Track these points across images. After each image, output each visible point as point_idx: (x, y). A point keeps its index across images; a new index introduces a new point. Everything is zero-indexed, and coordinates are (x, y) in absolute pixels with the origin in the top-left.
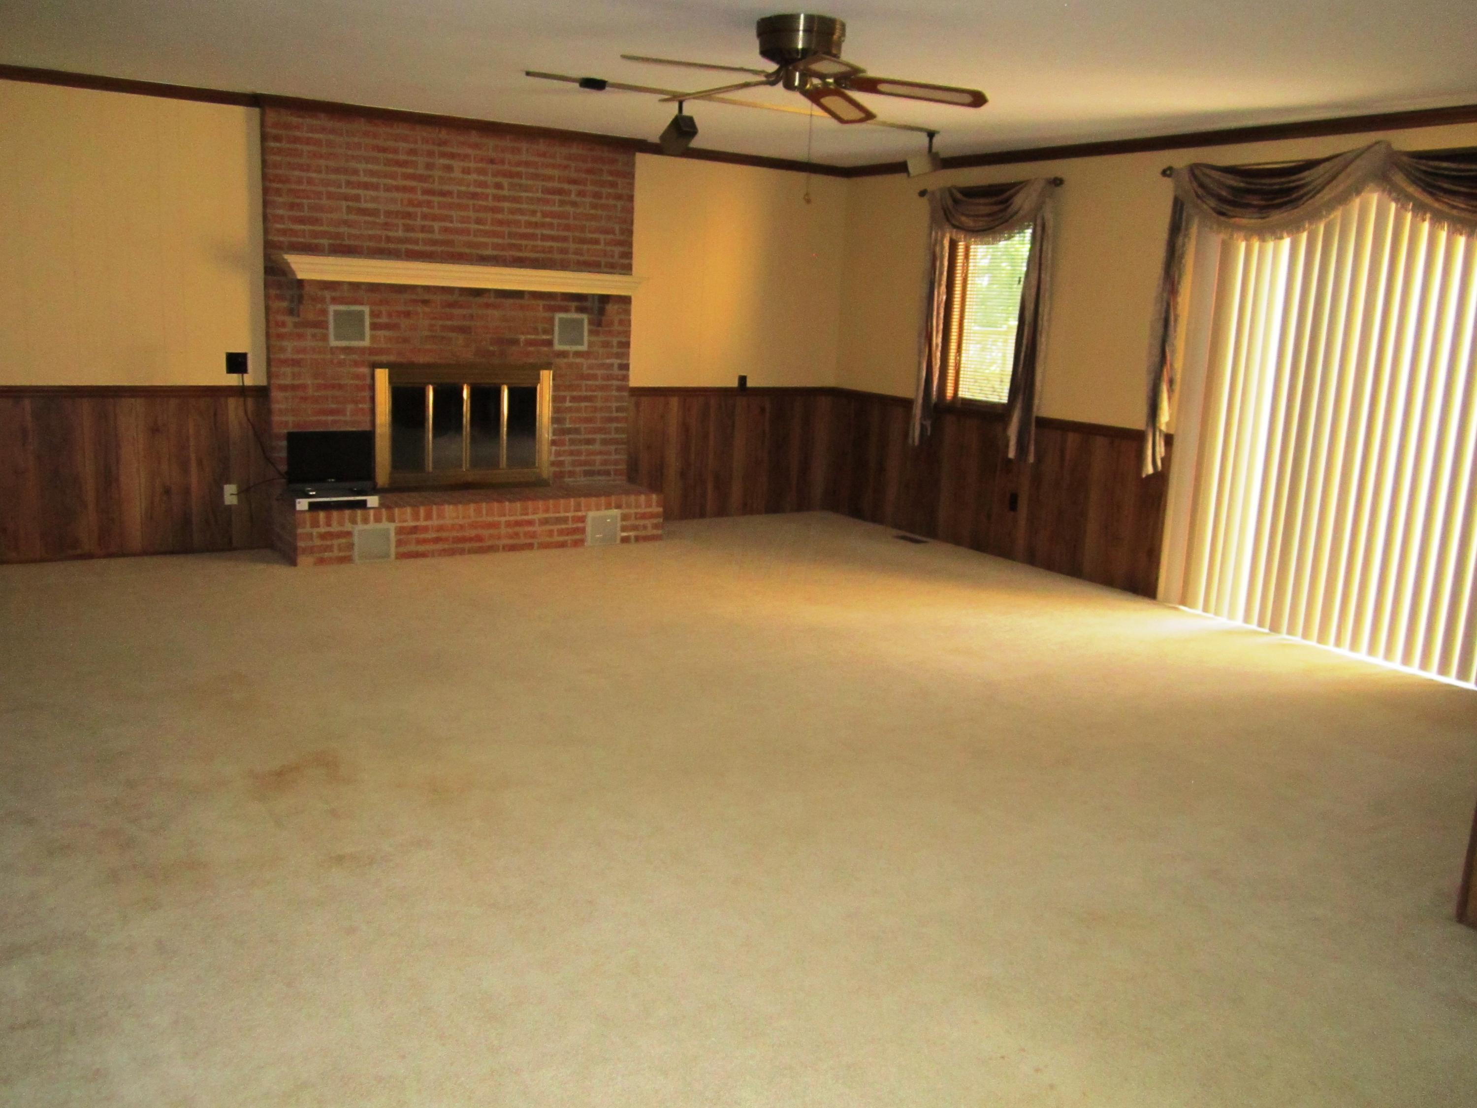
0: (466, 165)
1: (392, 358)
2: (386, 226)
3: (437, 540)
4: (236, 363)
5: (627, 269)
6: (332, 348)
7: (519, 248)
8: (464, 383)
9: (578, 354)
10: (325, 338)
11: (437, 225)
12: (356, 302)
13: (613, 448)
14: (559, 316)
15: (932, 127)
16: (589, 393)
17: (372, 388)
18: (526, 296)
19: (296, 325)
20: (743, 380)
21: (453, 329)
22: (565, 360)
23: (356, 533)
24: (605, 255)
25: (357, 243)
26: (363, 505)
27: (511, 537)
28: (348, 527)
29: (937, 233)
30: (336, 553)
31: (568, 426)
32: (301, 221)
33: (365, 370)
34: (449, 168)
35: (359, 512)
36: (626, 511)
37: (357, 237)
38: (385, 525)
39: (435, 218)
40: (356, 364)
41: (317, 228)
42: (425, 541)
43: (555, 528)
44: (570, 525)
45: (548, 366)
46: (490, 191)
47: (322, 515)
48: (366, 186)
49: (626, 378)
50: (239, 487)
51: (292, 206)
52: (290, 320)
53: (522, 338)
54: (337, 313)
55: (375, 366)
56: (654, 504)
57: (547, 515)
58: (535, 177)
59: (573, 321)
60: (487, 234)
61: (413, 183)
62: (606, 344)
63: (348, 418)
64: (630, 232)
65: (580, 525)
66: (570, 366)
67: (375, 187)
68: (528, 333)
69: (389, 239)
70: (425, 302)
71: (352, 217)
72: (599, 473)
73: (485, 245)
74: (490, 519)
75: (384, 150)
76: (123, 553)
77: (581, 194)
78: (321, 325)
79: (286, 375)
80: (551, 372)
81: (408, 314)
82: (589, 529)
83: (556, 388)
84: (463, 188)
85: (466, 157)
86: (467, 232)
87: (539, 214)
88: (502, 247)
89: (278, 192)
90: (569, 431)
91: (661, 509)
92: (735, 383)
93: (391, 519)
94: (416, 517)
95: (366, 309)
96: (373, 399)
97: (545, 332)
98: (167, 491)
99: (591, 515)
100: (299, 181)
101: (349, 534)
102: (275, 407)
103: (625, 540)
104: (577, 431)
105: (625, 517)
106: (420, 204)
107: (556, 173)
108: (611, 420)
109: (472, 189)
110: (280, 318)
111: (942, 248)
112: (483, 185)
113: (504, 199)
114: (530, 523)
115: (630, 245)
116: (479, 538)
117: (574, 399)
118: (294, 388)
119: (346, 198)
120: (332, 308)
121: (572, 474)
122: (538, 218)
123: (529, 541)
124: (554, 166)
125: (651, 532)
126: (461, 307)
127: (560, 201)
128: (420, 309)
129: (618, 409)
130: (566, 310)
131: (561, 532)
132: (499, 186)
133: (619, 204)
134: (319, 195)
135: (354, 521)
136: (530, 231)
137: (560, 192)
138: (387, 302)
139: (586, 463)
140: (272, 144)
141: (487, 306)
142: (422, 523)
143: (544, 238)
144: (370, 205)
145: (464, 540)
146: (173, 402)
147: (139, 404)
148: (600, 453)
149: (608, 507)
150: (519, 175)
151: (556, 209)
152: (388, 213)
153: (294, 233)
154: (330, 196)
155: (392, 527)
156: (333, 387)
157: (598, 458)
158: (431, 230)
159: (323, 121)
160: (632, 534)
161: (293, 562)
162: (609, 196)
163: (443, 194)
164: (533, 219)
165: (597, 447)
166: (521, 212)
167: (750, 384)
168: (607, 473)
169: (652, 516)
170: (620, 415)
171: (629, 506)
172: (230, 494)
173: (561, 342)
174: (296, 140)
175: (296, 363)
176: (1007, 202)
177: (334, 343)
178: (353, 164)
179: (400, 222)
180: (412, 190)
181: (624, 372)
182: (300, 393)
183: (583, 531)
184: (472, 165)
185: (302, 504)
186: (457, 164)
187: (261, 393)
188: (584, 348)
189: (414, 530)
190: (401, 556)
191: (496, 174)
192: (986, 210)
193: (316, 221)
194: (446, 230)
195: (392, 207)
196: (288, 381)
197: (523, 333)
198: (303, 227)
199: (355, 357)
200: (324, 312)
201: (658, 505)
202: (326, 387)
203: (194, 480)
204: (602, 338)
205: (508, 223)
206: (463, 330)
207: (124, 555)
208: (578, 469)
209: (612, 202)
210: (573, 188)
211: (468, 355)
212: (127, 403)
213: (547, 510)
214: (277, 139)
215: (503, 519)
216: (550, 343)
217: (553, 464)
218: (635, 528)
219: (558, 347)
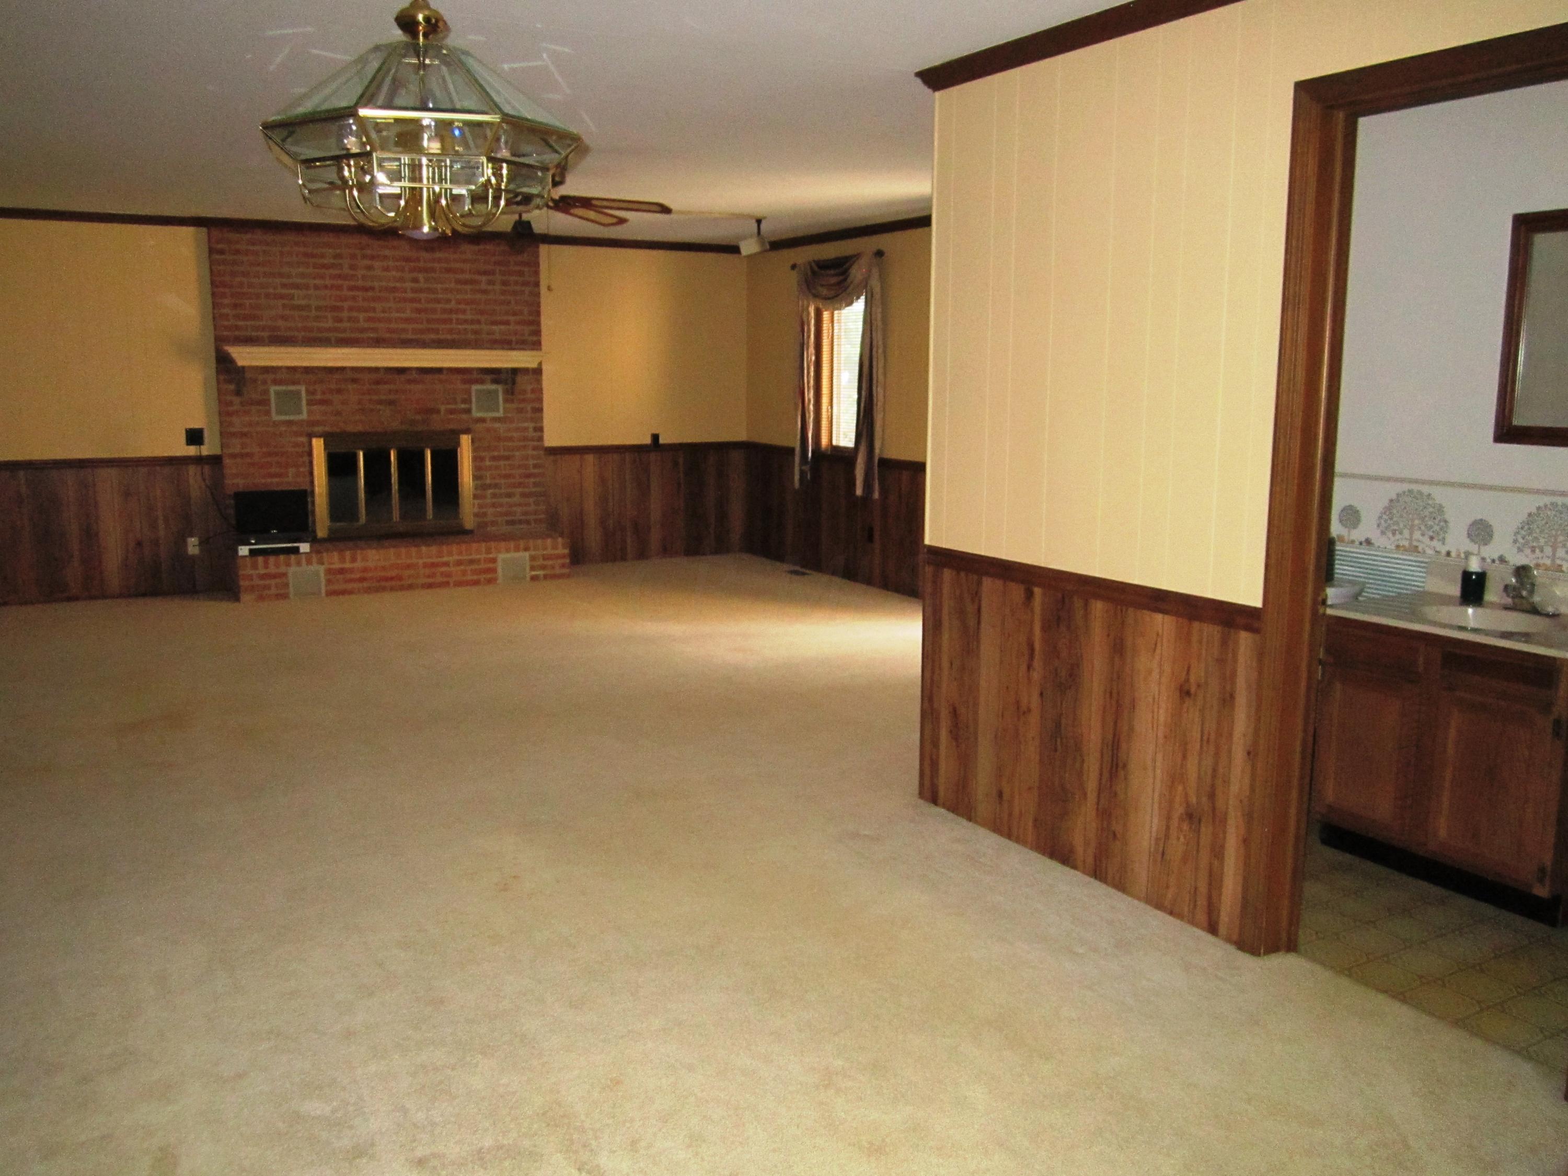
0: (385, 264)
1: (327, 429)
2: (317, 318)
3: (362, 580)
4: (194, 437)
5: (536, 345)
6: (274, 422)
7: (436, 331)
8: (392, 448)
9: (495, 420)
10: (268, 413)
11: (362, 316)
12: (294, 383)
13: (531, 500)
14: (475, 387)
15: (759, 215)
16: (506, 453)
17: (310, 454)
18: (445, 372)
19: (242, 404)
20: (655, 437)
21: (380, 402)
22: (484, 425)
23: (290, 575)
24: (516, 334)
25: (292, 334)
26: (296, 550)
27: (429, 577)
28: (283, 569)
29: (803, 302)
30: (273, 591)
31: (488, 481)
32: (245, 318)
33: (304, 439)
34: (370, 268)
35: (293, 557)
36: (533, 553)
37: (290, 329)
38: (315, 567)
39: (359, 310)
40: (297, 434)
41: (258, 323)
42: (351, 581)
43: (469, 568)
44: (483, 566)
45: (467, 431)
46: (409, 285)
47: (260, 559)
48: (297, 287)
49: (541, 439)
50: (200, 538)
51: (235, 306)
52: (237, 400)
53: (443, 408)
54: (277, 393)
55: (310, 436)
56: (560, 546)
57: (460, 558)
58: (449, 270)
59: (489, 392)
60: (407, 320)
61: (340, 282)
62: (520, 411)
63: (290, 479)
64: (538, 314)
65: (491, 565)
66: (488, 430)
67: (307, 287)
68: (449, 404)
69: (320, 330)
70: (354, 381)
71: (287, 312)
72: (520, 522)
73: (404, 330)
74: (409, 561)
75: (313, 256)
76: (104, 596)
77: (490, 283)
78: (265, 402)
79: (236, 446)
80: (470, 437)
81: (339, 391)
82: (500, 570)
83: (475, 450)
84: (384, 284)
85: (386, 257)
86: (389, 320)
87: (453, 302)
88: (422, 332)
89: (223, 295)
90: (490, 486)
91: (566, 551)
92: (648, 440)
93: (321, 562)
94: (343, 560)
95: (303, 389)
96: (311, 463)
97: (464, 401)
98: (139, 544)
99: (502, 556)
100: (241, 285)
101: (284, 575)
102: (227, 471)
103: (534, 578)
104: (496, 486)
105: (533, 558)
106: (345, 299)
107: (467, 266)
108: (528, 476)
109: (392, 285)
110: (229, 398)
111: (808, 314)
112: (401, 280)
113: (421, 290)
114: (446, 564)
115: (538, 324)
116: (400, 578)
117: (494, 458)
118: (242, 456)
119: (282, 297)
120: (273, 389)
121: (494, 523)
122: (453, 305)
123: (445, 579)
124: (464, 261)
125: (558, 571)
126: (385, 383)
127: (471, 290)
128: (350, 387)
129: (535, 466)
130: (482, 382)
131: (474, 572)
132: (415, 280)
133: (527, 289)
134: (258, 296)
135: (288, 565)
136: (445, 316)
137: (472, 282)
138: (322, 381)
139: (507, 514)
140: (218, 257)
141: (409, 382)
142: (348, 565)
143: (459, 322)
144: (303, 302)
145: (387, 579)
146: (143, 470)
147: (113, 472)
148: (520, 505)
149: (517, 549)
150: (433, 270)
151: (469, 296)
152: (318, 308)
153: (237, 328)
154: (267, 296)
155: (322, 569)
156: (276, 454)
157: (518, 510)
158: (356, 320)
159: (259, 235)
160: (540, 573)
161: (237, 599)
162: (516, 283)
163: (366, 289)
164: (448, 306)
165: (516, 499)
166: (438, 301)
167: (662, 441)
168: (528, 522)
169: (558, 557)
170: (536, 471)
171: (536, 548)
172: (193, 546)
173: (480, 409)
174: (237, 252)
175: (244, 435)
176: (845, 273)
177: (276, 417)
178: (286, 270)
179: (329, 315)
180: (339, 288)
181: (539, 434)
182: (249, 460)
183: (494, 571)
184: (391, 263)
185: (244, 551)
186: (377, 264)
187: (215, 461)
188: (500, 414)
189: (342, 571)
190: (330, 593)
191: (412, 270)
192: (833, 280)
193: (254, 317)
194: (370, 319)
195: (322, 303)
196: (237, 450)
197: (443, 403)
198: (246, 323)
199: (295, 428)
200: (266, 392)
201: (564, 547)
202: (269, 454)
203: (162, 533)
204: (514, 406)
205: (425, 310)
206: (391, 403)
207: (104, 597)
208: (500, 519)
209: (518, 288)
210: (484, 278)
211: (395, 425)
212: (103, 473)
213: (460, 553)
214: (222, 252)
215: (421, 562)
216: (468, 411)
217: (476, 515)
218: (543, 567)
219: (476, 414)
